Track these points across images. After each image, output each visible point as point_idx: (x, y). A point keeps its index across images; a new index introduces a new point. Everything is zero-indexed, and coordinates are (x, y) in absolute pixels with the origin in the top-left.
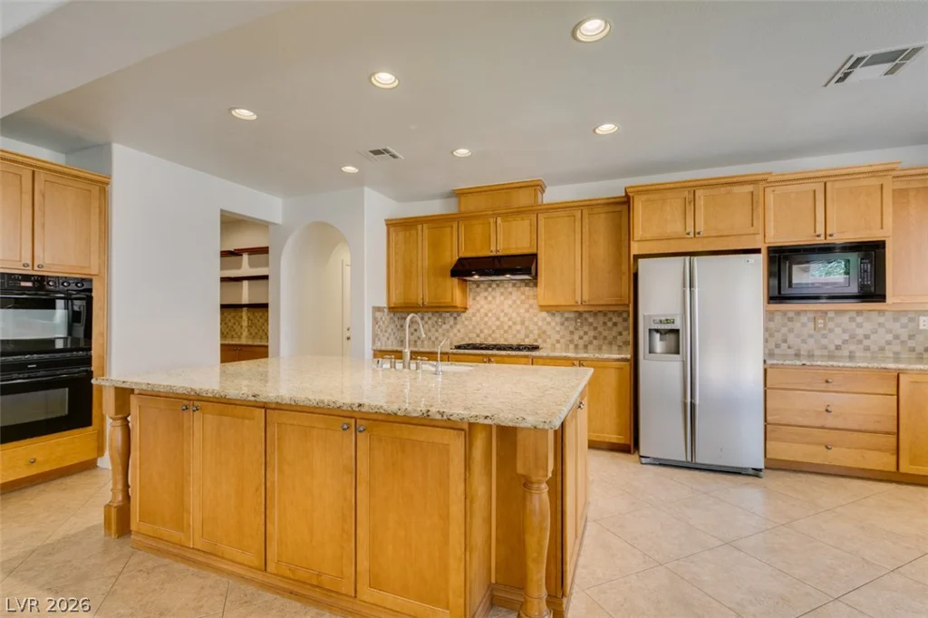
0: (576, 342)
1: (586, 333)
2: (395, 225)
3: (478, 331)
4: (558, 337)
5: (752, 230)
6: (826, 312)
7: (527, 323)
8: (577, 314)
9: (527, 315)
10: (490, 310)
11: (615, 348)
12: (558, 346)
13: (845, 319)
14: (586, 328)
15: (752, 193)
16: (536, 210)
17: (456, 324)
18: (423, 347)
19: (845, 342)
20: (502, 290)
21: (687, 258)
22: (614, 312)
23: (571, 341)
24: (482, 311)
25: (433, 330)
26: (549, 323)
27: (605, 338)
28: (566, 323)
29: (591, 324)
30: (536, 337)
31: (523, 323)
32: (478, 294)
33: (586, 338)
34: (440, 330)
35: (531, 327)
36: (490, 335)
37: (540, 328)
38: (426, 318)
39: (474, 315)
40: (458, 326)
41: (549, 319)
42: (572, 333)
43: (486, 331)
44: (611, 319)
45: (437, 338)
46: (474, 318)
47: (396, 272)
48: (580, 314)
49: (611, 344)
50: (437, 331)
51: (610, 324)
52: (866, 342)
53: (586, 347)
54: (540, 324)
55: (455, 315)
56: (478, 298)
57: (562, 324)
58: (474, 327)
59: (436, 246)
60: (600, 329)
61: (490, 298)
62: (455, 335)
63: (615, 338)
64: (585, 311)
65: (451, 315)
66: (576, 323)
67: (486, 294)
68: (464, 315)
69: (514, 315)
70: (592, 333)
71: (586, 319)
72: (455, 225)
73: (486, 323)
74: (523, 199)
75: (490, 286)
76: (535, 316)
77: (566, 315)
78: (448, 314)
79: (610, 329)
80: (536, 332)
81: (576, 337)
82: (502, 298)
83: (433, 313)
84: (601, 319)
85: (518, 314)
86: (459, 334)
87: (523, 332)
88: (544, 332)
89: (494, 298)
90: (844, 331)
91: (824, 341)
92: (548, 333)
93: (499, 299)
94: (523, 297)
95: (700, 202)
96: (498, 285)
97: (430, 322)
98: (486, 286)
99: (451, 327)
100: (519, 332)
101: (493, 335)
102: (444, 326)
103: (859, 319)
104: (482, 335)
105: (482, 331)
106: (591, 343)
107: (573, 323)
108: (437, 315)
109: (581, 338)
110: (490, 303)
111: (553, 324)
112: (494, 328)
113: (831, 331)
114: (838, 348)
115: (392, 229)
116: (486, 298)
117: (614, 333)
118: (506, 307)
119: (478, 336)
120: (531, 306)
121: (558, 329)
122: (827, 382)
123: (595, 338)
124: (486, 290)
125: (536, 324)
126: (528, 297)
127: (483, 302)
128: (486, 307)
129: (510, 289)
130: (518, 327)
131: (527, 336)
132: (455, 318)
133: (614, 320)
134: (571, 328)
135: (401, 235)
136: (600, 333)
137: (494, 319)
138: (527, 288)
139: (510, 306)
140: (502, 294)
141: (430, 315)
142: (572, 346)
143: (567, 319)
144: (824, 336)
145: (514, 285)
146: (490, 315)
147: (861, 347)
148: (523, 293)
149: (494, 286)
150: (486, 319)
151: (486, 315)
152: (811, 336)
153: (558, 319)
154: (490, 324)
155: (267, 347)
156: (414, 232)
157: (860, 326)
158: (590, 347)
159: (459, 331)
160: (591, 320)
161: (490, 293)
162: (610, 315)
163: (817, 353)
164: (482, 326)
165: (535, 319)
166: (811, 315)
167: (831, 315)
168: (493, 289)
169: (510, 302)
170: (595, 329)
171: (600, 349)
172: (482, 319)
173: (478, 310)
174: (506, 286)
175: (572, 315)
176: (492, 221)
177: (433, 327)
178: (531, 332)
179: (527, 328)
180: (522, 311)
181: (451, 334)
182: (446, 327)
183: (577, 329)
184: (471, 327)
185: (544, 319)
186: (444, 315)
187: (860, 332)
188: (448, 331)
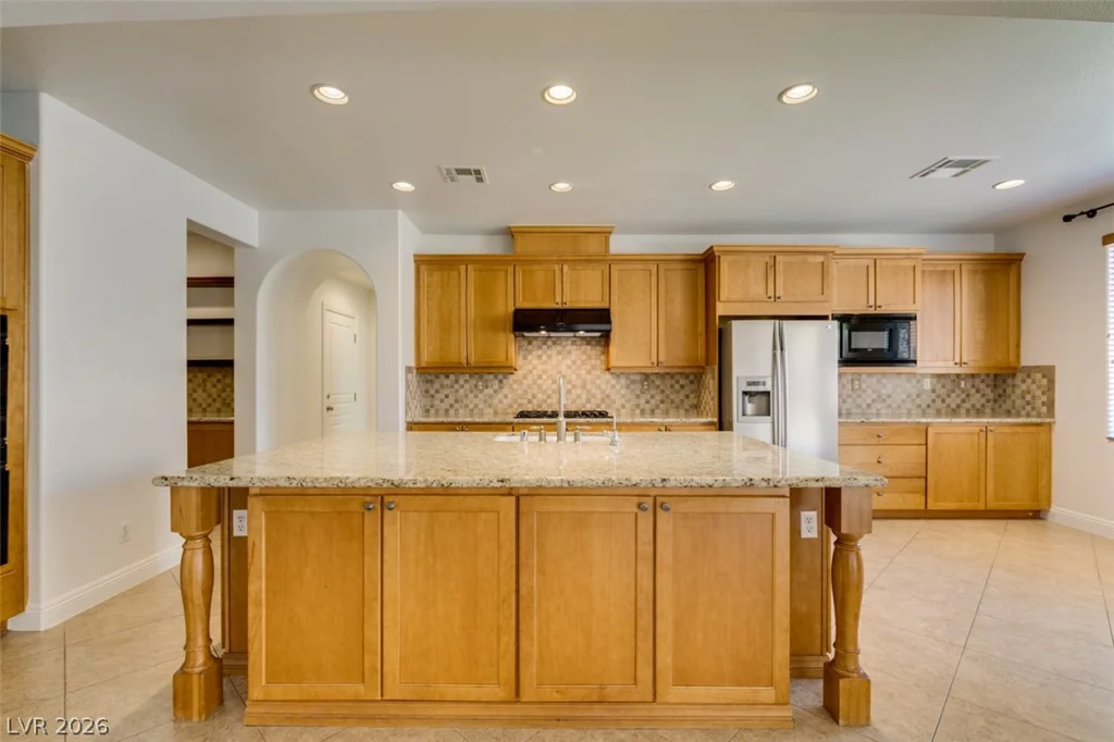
0: (642, 407)
1: (652, 397)
2: (425, 263)
3: (530, 396)
4: (623, 401)
5: (822, 298)
6: (860, 374)
7: (589, 386)
8: (643, 377)
9: (589, 377)
10: (545, 372)
11: (682, 412)
12: (623, 411)
13: (874, 380)
14: (653, 392)
15: (823, 263)
16: (608, 262)
17: (501, 388)
18: (456, 415)
19: (874, 401)
20: (559, 348)
21: (777, 322)
22: (682, 374)
23: (638, 406)
24: (535, 372)
25: (471, 396)
26: (613, 387)
27: (673, 402)
28: (632, 387)
29: (658, 387)
30: (599, 402)
31: (584, 386)
32: (530, 352)
33: (653, 401)
34: (481, 396)
35: (594, 391)
36: (545, 401)
37: (603, 392)
38: (461, 382)
39: (525, 377)
40: (506, 391)
41: (613, 382)
42: (638, 397)
43: (540, 396)
44: (678, 382)
45: (476, 406)
46: (524, 381)
47: (429, 322)
48: (647, 376)
49: (677, 408)
50: (476, 397)
51: (677, 387)
52: (889, 401)
53: (652, 412)
54: (603, 387)
55: (500, 377)
56: (530, 357)
57: (628, 387)
58: (526, 392)
59: (485, 292)
60: (668, 392)
61: (544, 358)
62: (501, 402)
63: (682, 401)
64: (652, 374)
65: (496, 377)
66: (643, 386)
67: (539, 352)
68: (512, 378)
69: (574, 377)
70: (659, 397)
71: (653, 381)
72: (510, 269)
73: (540, 387)
74: (592, 246)
75: (545, 343)
76: (599, 377)
77: (632, 377)
78: (491, 377)
79: (678, 392)
80: (599, 396)
81: (642, 401)
82: (560, 357)
83: (471, 375)
84: (668, 382)
85: (578, 376)
86: (505, 401)
87: (584, 397)
88: (608, 396)
89: (549, 357)
90: (874, 392)
91: (859, 401)
92: (613, 397)
93: (556, 359)
94: (584, 357)
95: (780, 268)
96: (554, 343)
97: (467, 386)
98: (540, 343)
99: (495, 391)
100: (579, 396)
101: (549, 401)
102: (486, 391)
103: (884, 381)
104: (535, 402)
105: (534, 396)
106: (657, 407)
107: (639, 386)
108: (477, 376)
109: (647, 402)
110: (545, 363)
111: (618, 387)
112: (549, 392)
113: (864, 391)
114: (869, 406)
115: (423, 268)
116: (540, 357)
117: (681, 396)
118: (564, 368)
119: (530, 402)
120: (594, 367)
121: (623, 392)
122: (879, 436)
123: (662, 402)
124: (540, 348)
125: (599, 387)
126: (590, 357)
127: (536, 362)
128: (540, 367)
129: (569, 348)
130: (579, 391)
131: (589, 401)
132: (501, 381)
133: (682, 382)
134: (638, 392)
135: (437, 276)
136: (668, 397)
137: (550, 381)
138: (589, 347)
139: (569, 367)
140: (559, 353)
141: (467, 377)
142: (638, 411)
143: (633, 382)
144: (860, 396)
145: (574, 343)
146: (544, 377)
147: (885, 405)
148: (584, 353)
149: (549, 343)
150: (540, 382)
151: (540, 377)
152: (849, 396)
153: (623, 381)
154: (544, 387)
155: (232, 423)
156: (455, 273)
157: (885, 386)
158: (657, 411)
159: (506, 397)
160: (658, 382)
161: (545, 352)
162: (677, 377)
163: (854, 411)
164: (535, 391)
165: (598, 382)
166: (850, 377)
167: (864, 377)
168: (549, 347)
169: (569, 362)
170: (663, 392)
171: (666, 413)
172: (534, 382)
173: (531, 372)
174: (564, 343)
175: (638, 378)
176: (557, 267)
177: (471, 391)
178: (594, 396)
179: (589, 391)
180: (583, 372)
181: (496, 401)
182: (489, 391)
183: (643, 393)
184: (520, 392)
185: (608, 382)
186: (485, 377)
187: (884, 392)
188: (491, 396)
